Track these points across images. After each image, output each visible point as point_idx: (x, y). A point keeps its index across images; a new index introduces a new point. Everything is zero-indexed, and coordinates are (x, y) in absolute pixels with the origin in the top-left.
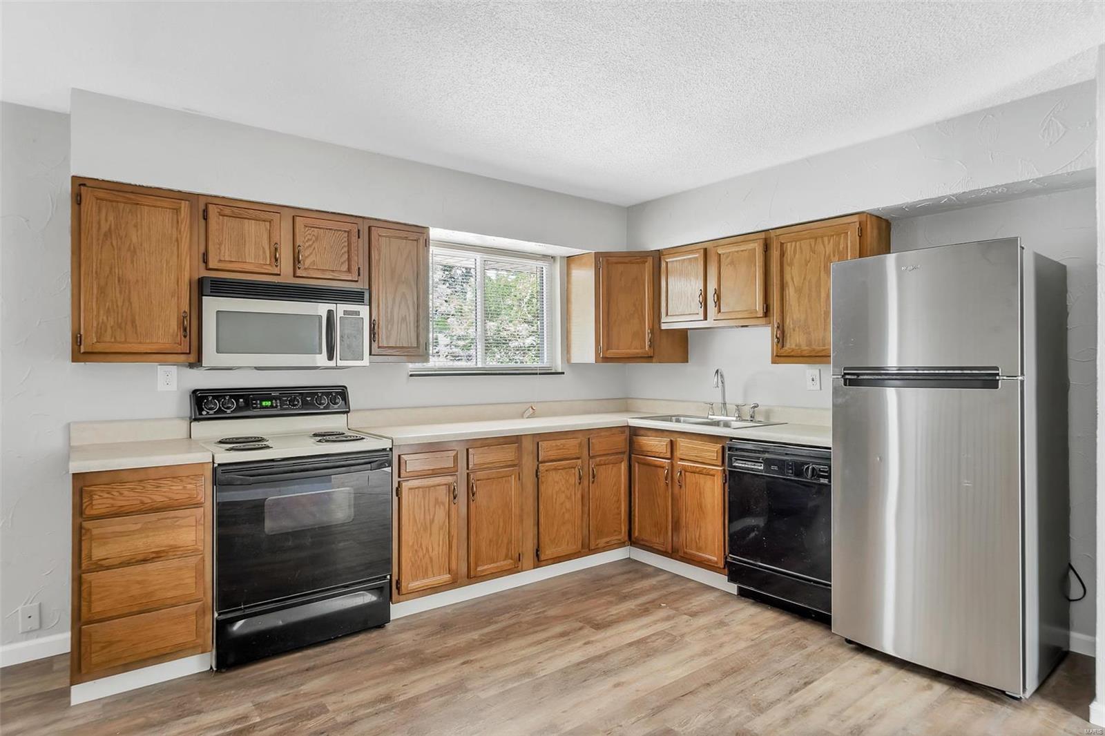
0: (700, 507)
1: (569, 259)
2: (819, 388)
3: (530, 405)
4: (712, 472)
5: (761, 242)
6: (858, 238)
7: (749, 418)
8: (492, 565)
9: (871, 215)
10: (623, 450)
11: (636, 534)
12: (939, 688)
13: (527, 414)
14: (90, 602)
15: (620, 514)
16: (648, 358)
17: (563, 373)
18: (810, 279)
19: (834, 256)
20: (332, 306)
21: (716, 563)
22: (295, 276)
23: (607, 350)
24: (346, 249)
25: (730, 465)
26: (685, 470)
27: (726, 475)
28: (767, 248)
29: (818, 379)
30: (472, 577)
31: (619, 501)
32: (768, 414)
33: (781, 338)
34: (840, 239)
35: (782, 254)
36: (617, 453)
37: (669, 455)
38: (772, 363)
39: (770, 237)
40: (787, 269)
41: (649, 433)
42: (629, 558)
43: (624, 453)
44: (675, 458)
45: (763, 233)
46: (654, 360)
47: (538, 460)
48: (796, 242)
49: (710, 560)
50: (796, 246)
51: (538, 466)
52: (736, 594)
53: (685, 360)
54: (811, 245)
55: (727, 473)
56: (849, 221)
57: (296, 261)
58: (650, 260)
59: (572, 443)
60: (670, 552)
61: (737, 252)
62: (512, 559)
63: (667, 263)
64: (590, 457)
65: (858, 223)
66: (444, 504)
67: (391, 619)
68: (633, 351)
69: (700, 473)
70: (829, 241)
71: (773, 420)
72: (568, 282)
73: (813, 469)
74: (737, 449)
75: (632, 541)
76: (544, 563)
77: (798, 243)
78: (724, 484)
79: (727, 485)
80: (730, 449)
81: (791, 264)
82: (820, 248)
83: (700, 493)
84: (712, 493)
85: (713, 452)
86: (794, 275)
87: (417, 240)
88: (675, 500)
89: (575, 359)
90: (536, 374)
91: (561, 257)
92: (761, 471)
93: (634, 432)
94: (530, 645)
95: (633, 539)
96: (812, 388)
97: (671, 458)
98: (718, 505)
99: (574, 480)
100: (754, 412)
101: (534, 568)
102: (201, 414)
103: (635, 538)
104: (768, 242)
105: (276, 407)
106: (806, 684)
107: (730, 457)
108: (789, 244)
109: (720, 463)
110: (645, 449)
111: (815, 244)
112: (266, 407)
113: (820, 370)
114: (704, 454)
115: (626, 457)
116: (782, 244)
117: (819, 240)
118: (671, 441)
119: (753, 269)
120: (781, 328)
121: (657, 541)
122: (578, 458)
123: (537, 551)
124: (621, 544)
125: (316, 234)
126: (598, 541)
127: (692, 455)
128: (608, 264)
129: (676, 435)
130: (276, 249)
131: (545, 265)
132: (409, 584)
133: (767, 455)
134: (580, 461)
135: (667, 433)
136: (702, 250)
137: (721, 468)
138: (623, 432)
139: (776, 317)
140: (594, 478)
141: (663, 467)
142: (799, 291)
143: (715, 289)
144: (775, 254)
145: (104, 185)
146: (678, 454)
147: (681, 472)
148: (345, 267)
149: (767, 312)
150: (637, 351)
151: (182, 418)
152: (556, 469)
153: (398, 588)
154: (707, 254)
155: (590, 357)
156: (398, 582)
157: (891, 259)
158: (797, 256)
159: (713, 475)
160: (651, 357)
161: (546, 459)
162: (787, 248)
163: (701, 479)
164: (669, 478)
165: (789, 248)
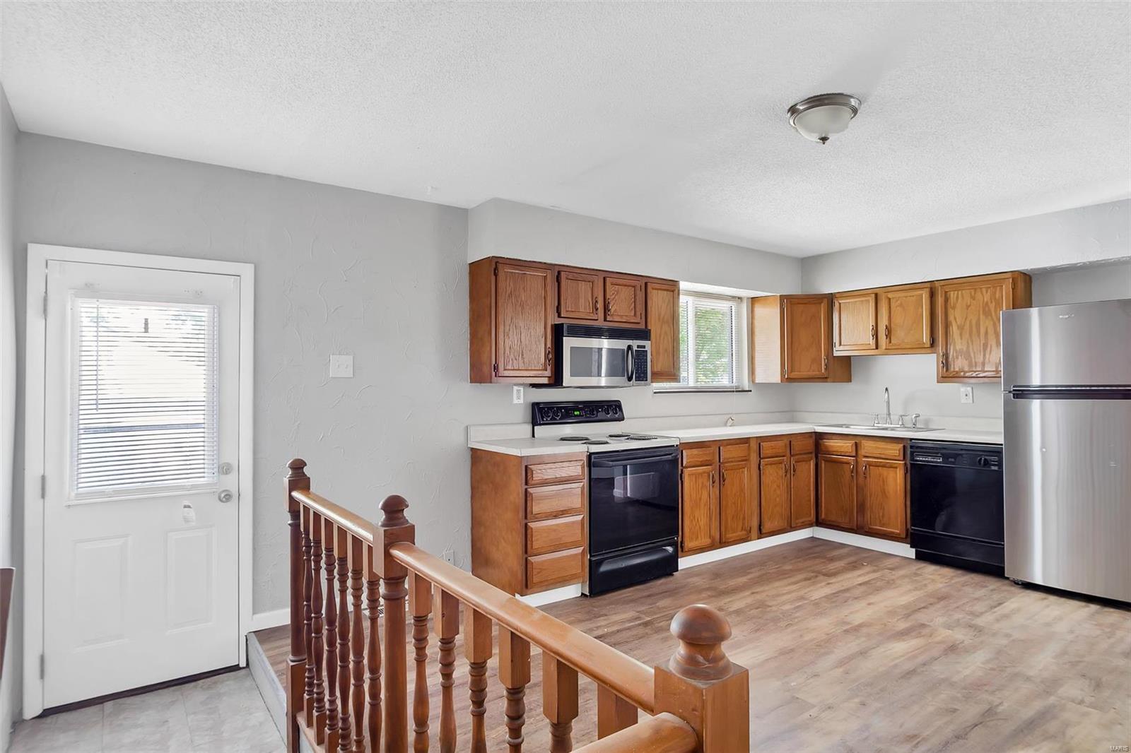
0: (884, 492)
1: (754, 300)
2: (971, 402)
3: (730, 416)
4: (896, 465)
5: (928, 290)
6: (1011, 290)
7: (911, 425)
8: (734, 534)
9: (1021, 273)
10: (810, 451)
11: (823, 516)
12: (1094, 607)
13: (729, 424)
14: (532, 542)
15: (810, 500)
16: (824, 379)
17: (751, 391)
18: (971, 320)
19: (992, 302)
20: (630, 342)
21: (899, 534)
22: (605, 320)
23: (792, 372)
24: (633, 300)
25: (912, 459)
26: (870, 464)
27: (907, 468)
28: (932, 295)
29: (971, 394)
30: (722, 543)
31: (809, 490)
32: (927, 422)
33: (946, 363)
34: (996, 290)
35: (946, 300)
36: (808, 453)
37: (854, 454)
38: (938, 382)
39: (935, 288)
40: (951, 311)
41: (834, 437)
42: (812, 537)
43: (811, 453)
44: (859, 456)
45: (929, 284)
46: (828, 380)
47: (760, 457)
48: (958, 291)
49: (893, 533)
50: (958, 293)
51: (760, 461)
52: (914, 557)
53: (849, 380)
54: (971, 294)
55: (909, 466)
56: (1003, 277)
57: (606, 309)
58: (825, 301)
59: (781, 443)
60: (855, 528)
61: (906, 297)
62: (745, 530)
63: (840, 304)
64: (791, 455)
65: (1011, 280)
66: (707, 487)
67: (679, 569)
68: (811, 374)
69: (884, 466)
70: (987, 292)
71: (932, 427)
72: (753, 318)
73: (985, 459)
74: (918, 447)
75: (819, 523)
76: (764, 535)
77: (960, 292)
78: (905, 474)
79: (909, 475)
80: (911, 447)
81: (954, 308)
82: (979, 295)
83: (883, 481)
84: (896, 481)
85: (896, 450)
86: (956, 316)
87: (673, 291)
88: (860, 489)
89: (760, 379)
90: (734, 391)
91: (748, 298)
92: (940, 462)
93: (819, 437)
94: (789, 584)
95: (820, 521)
96: (966, 402)
97: (856, 456)
98: (900, 490)
99: (782, 472)
100: (916, 421)
101: (758, 539)
102: (543, 420)
103: (823, 520)
104: (933, 290)
105: (583, 416)
106: (1000, 604)
107: (912, 453)
108: (952, 293)
109: (902, 459)
110: (831, 449)
111: (975, 293)
112: (577, 416)
113: (972, 389)
114: (887, 452)
115: (813, 455)
116: (946, 292)
117: (979, 290)
118: (856, 444)
119: (920, 310)
120: (946, 356)
121: (843, 521)
122: (784, 456)
123: (760, 526)
124: (810, 525)
125: (616, 289)
126: (797, 521)
127: (876, 452)
128: (791, 304)
129: (859, 438)
130: (596, 301)
131: (733, 304)
132: (689, 544)
133: (944, 451)
134: (785, 458)
135: (851, 437)
136: (874, 295)
137: (903, 462)
138: (811, 437)
139: (940, 349)
140: (794, 471)
141: (849, 463)
142: (961, 328)
143: (886, 326)
144: (940, 300)
145: (508, 262)
146: (862, 452)
147: (866, 467)
148: (633, 313)
149: (933, 343)
150: (815, 373)
151: (529, 423)
152: (771, 464)
153: (682, 547)
154: (877, 296)
155: (776, 378)
156: (682, 543)
157: (1034, 312)
158: (959, 300)
159: (896, 468)
160: (826, 378)
161: (765, 456)
162: (950, 296)
163: (884, 471)
164: (855, 471)
165: (953, 295)
